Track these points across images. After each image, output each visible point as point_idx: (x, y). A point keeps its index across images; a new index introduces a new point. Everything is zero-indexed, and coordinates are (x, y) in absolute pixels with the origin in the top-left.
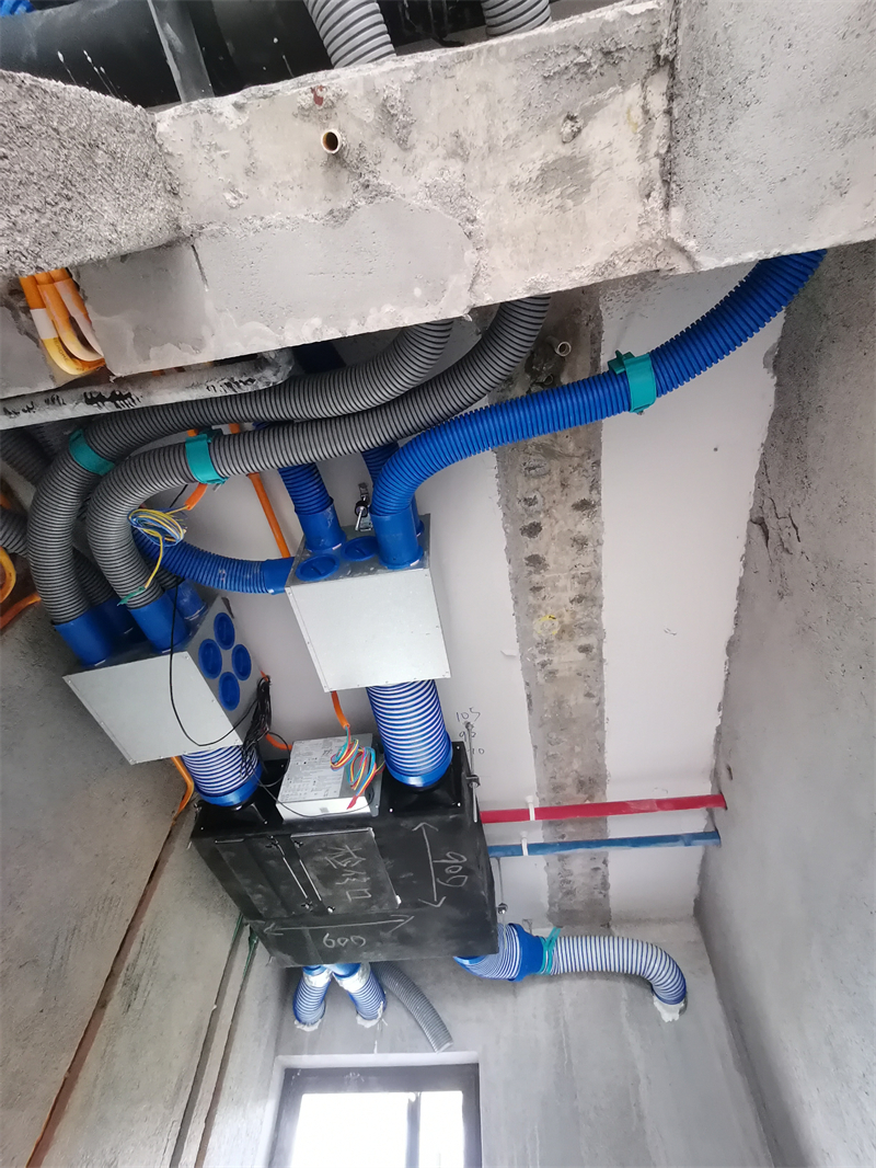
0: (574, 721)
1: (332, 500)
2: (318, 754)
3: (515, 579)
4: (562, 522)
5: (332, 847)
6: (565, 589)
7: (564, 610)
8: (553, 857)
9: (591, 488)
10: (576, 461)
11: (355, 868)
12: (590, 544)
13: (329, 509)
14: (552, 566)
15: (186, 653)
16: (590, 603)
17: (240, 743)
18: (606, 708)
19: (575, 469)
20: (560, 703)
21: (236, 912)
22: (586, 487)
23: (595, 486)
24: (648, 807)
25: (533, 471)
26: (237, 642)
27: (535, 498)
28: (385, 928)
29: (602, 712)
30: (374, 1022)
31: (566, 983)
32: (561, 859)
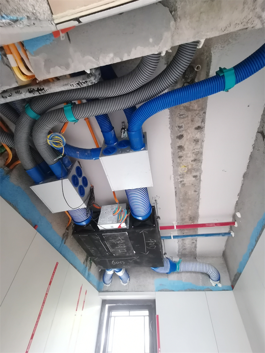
0: (189, 199)
1: (113, 128)
2: (109, 210)
3: (173, 154)
4: (190, 134)
5: (115, 237)
6: (190, 157)
7: (189, 164)
8: (180, 239)
9: (202, 121)
10: (197, 112)
11: (122, 244)
12: (200, 141)
13: (113, 131)
14: (186, 149)
15: (67, 179)
16: (198, 162)
17: (86, 207)
18: (200, 195)
19: (197, 115)
20: (186, 194)
21: (86, 254)
22: (200, 121)
23: (203, 121)
24: (212, 225)
25: (182, 116)
26: (83, 175)
27: (182, 126)
28: (131, 260)
29: (199, 196)
30: (126, 284)
31: (183, 274)
32: (183, 240)
